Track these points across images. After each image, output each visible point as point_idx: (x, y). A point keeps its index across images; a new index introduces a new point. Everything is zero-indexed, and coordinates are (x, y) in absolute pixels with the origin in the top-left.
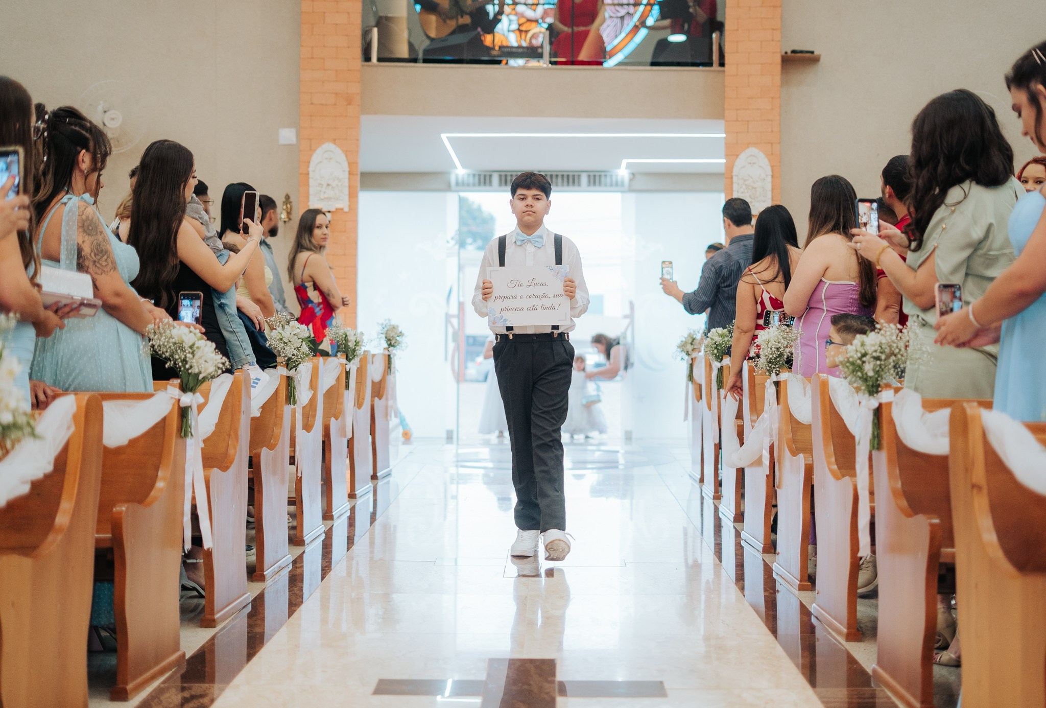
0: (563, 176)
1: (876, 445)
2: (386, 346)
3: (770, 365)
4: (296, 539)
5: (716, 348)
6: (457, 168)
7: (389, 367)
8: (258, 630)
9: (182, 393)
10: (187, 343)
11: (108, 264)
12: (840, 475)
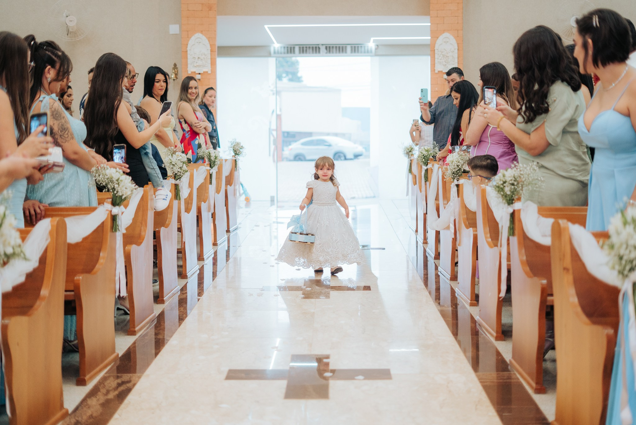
0: (336, 47)
1: (511, 234)
2: (234, 155)
3: (454, 175)
4: (182, 274)
5: (424, 158)
6: (274, 43)
7: (236, 167)
8: (160, 337)
9: (113, 207)
10: (115, 178)
11: (69, 136)
12: (492, 245)
